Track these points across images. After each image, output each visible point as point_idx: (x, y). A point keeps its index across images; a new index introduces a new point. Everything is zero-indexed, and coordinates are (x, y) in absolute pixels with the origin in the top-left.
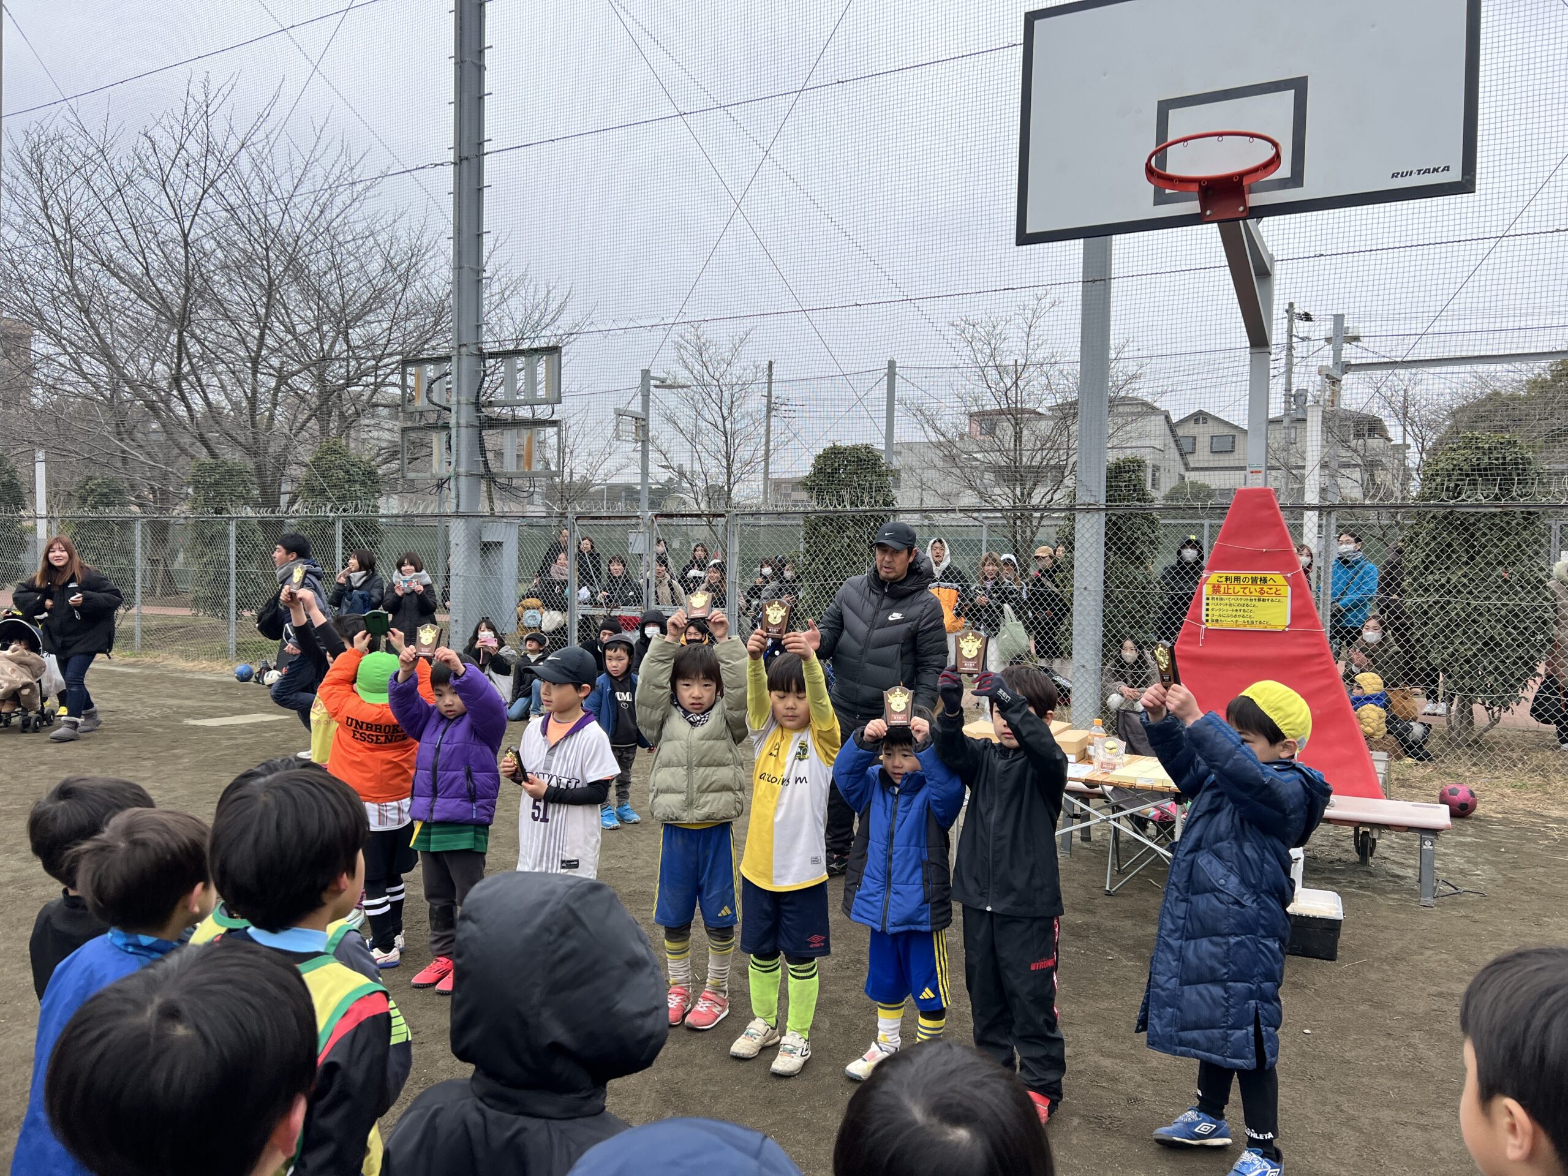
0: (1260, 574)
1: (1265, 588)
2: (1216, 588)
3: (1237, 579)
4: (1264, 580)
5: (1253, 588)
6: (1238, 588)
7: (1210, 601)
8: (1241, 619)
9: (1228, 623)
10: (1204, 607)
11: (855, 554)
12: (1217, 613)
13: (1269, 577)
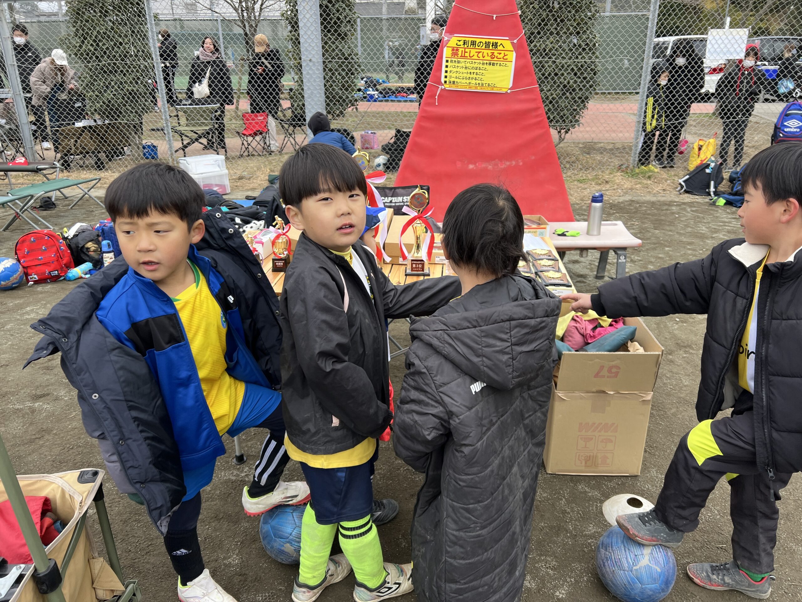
0: (492, 39)
1: (496, 53)
2: (455, 51)
3: (473, 43)
4: (495, 45)
5: (486, 52)
6: (473, 52)
7: (449, 64)
8: (473, 81)
9: (463, 85)
10: (444, 69)
11: (120, 36)
12: (454, 75)
13: (500, 42)
